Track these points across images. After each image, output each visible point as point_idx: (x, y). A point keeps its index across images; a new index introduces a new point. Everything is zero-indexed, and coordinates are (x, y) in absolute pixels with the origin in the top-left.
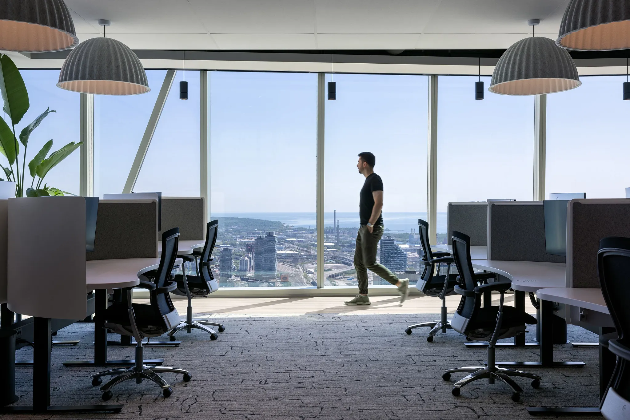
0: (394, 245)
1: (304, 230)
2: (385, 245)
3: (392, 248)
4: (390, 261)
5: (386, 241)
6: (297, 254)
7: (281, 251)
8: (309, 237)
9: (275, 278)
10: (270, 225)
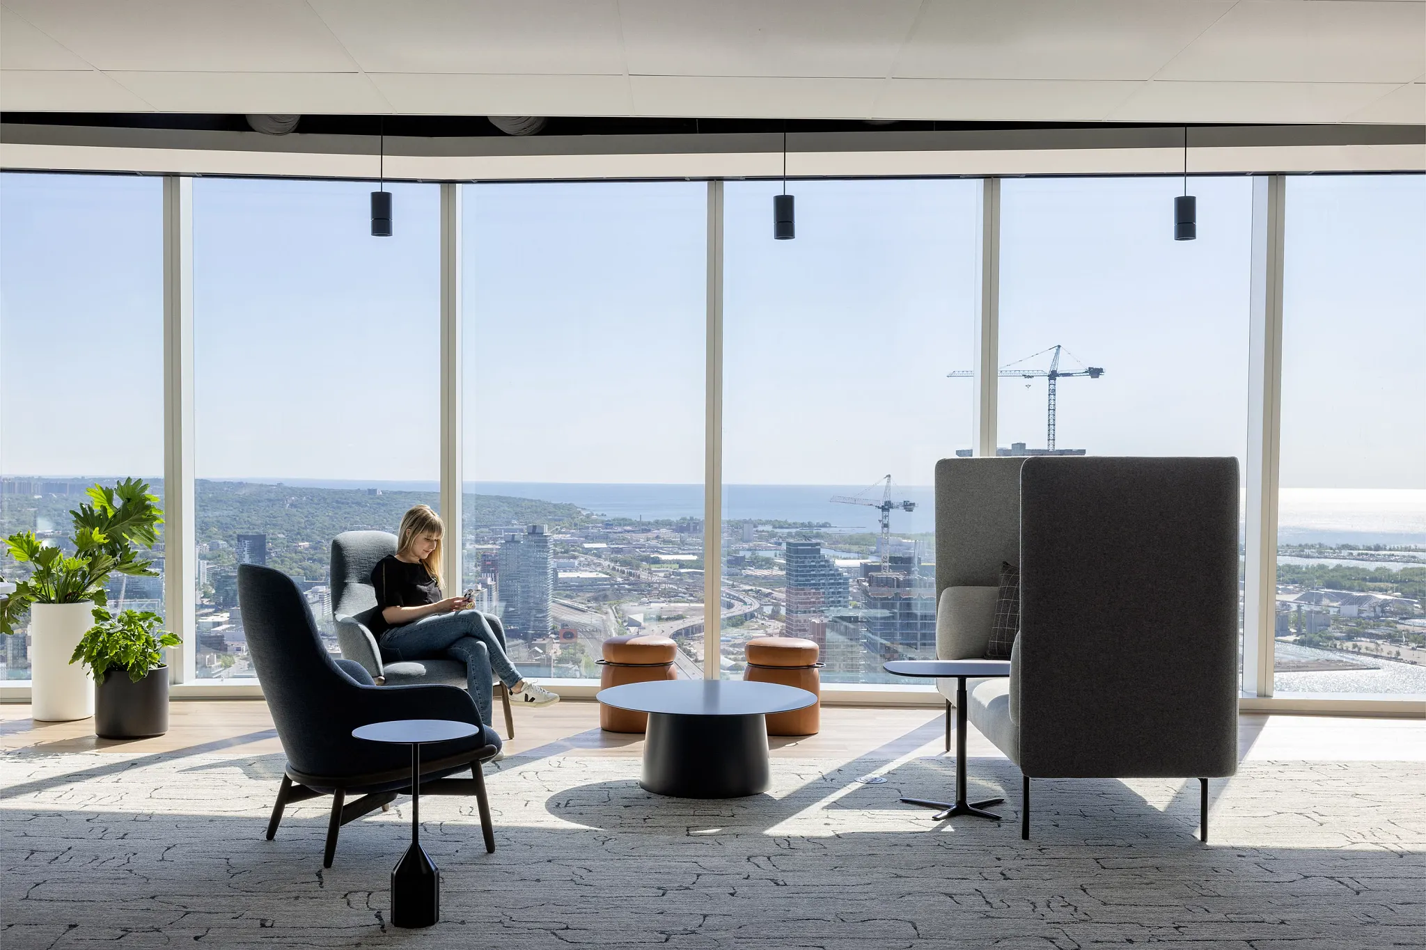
0: (820, 557)
1: (629, 525)
2: (799, 557)
3: (814, 564)
4: (809, 593)
5: (799, 547)
6: (605, 579)
7: (570, 571)
8: (639, 541)
9: (548, 636)
10: (549, 513)
